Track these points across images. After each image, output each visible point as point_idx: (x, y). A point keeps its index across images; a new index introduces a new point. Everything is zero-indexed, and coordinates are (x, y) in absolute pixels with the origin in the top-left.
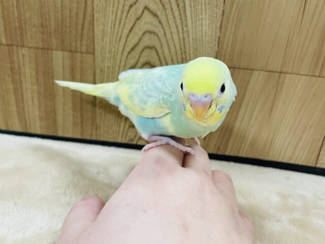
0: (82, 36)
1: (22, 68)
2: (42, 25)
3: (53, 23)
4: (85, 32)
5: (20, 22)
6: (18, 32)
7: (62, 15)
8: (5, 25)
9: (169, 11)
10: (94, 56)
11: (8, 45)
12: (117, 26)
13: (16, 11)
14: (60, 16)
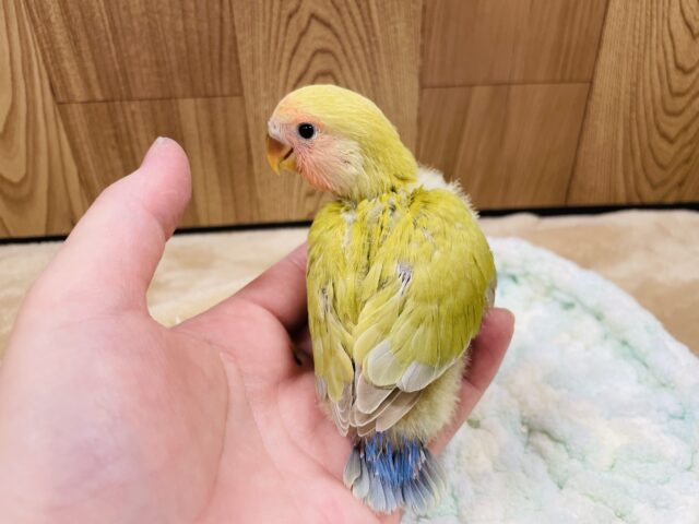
0: (221, 70)
1: (133, 132)
2: (157, 63)
3: (173, 57)
4: (225, 64)
5: (121, 62)
6: (121, 79)
7: (187, 42)
8: (97, 70)
9: (346, 16)
10: (243, 99)
11: (106, 101)
12: (272, 49)
13: (112, 46)
14: (183, 45)
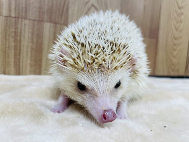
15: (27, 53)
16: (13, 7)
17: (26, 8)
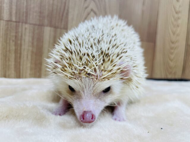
15: (27, 57)
16: (14, 12)
17: (27, 13)
